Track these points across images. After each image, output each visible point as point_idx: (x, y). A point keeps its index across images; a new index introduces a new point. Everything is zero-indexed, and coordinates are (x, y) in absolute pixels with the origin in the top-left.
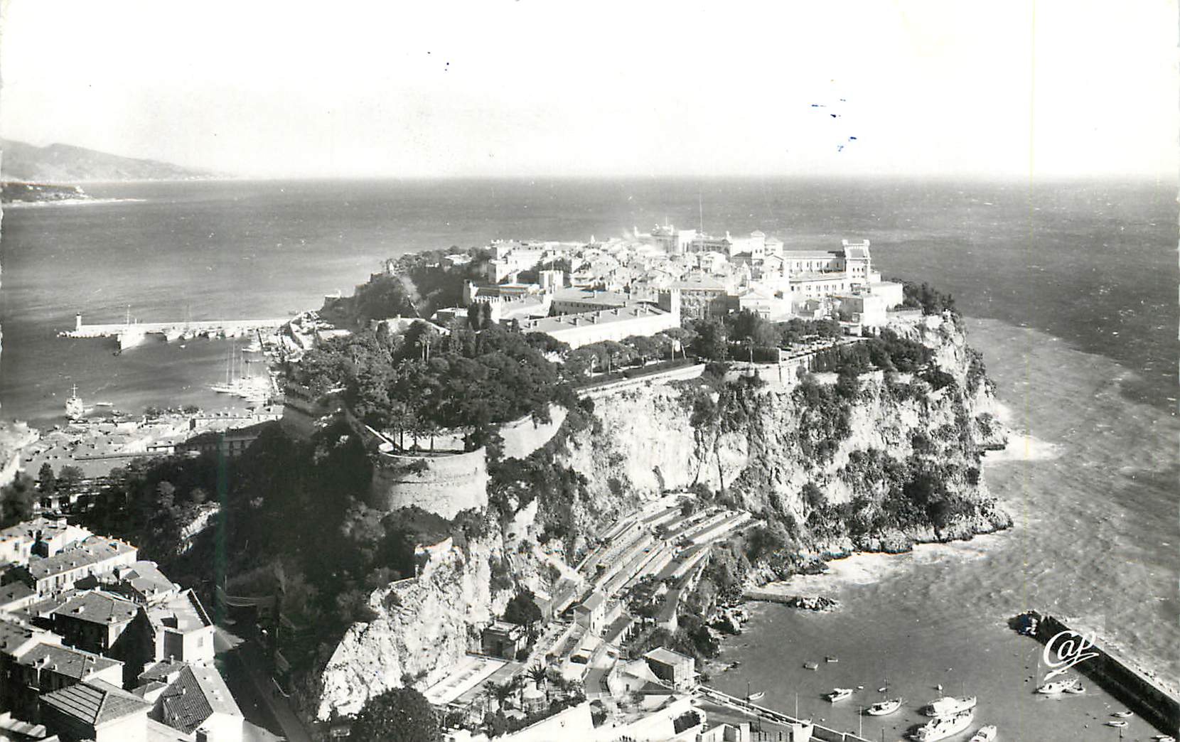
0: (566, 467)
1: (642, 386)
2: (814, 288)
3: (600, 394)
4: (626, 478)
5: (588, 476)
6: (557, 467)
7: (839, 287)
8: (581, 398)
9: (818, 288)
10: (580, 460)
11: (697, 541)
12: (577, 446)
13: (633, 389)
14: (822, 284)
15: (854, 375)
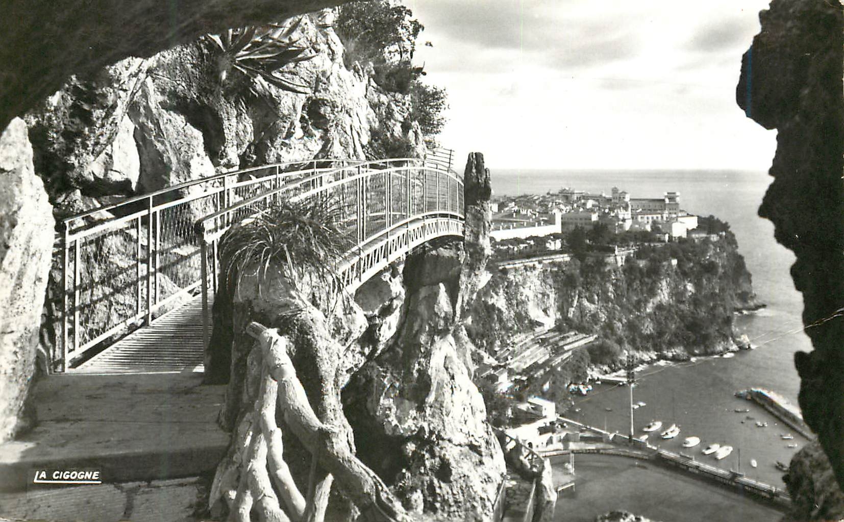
0: (490, 303)
1: (536, 263)
2: (646, 219)
3: (511, 266)
4: (526, 313)
5: (504, 310)
6: (485, 303)
7: (660, 218)
8: (501, 268)
9: (648, 218)
10: (499, 301)
11: (566, 348)
12: (497, 294)
13: (531, 264)
14: (650, 216)
15: (660, 262)
